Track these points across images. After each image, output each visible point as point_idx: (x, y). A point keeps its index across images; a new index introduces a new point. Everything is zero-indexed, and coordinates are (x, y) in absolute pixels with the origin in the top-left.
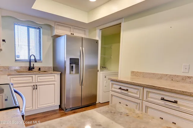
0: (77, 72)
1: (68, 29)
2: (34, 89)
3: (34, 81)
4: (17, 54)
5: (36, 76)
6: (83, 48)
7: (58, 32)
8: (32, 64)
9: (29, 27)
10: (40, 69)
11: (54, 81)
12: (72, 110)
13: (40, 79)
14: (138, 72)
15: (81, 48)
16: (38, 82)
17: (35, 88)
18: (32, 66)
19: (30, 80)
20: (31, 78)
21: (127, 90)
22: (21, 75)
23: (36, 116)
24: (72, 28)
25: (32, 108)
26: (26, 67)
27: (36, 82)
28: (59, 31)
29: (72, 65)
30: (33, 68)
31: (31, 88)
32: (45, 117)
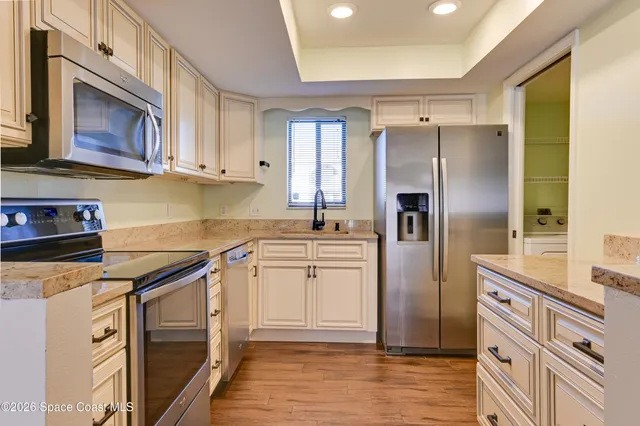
0: (425, 235)
1: (411, 108)
2: (309, 276)
3: (310, 257)
4: (293, 191)
5: (315, 242)
6: (443, 161)
7: (380, 123)
8: (319, 213)
9: (319, 123)
10: (337, 225)
11: (360, 260)
12: (407, 355)
13: (324, 253)
14: (627, 239)
15: (435, 160)
16: (320, 259)
17: (312, 272)
18: (319, 218)
19: (300, 252)
20: (303, 247)
21: (508, 302)
22: (285, 239)
23: (312, 348)
24: (424, 104)
25: (303, 324)
26: (308, 221)
27: (315, 258)
28: (385, 117)
29: (407, 215)
30: (322, 223)
31: (303, 273)
32: (328, 354)
